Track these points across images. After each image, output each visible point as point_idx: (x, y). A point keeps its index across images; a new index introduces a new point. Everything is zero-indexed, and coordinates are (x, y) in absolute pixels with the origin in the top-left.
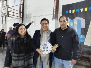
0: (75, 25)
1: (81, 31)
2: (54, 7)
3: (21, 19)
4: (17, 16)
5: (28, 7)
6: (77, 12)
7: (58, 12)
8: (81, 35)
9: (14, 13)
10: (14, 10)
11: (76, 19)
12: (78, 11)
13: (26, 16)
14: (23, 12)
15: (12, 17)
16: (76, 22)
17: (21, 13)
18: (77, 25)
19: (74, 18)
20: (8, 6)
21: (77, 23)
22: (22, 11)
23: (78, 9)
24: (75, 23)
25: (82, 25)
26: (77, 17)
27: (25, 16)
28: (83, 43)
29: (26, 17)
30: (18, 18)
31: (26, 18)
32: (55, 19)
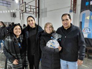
3: (37, 14)
7: (76, 5)
9: (31, 8)
15: (29, 13)
22: (37, 6)
30: (34, 13)
31: (42, 13)
32: (73, 12)
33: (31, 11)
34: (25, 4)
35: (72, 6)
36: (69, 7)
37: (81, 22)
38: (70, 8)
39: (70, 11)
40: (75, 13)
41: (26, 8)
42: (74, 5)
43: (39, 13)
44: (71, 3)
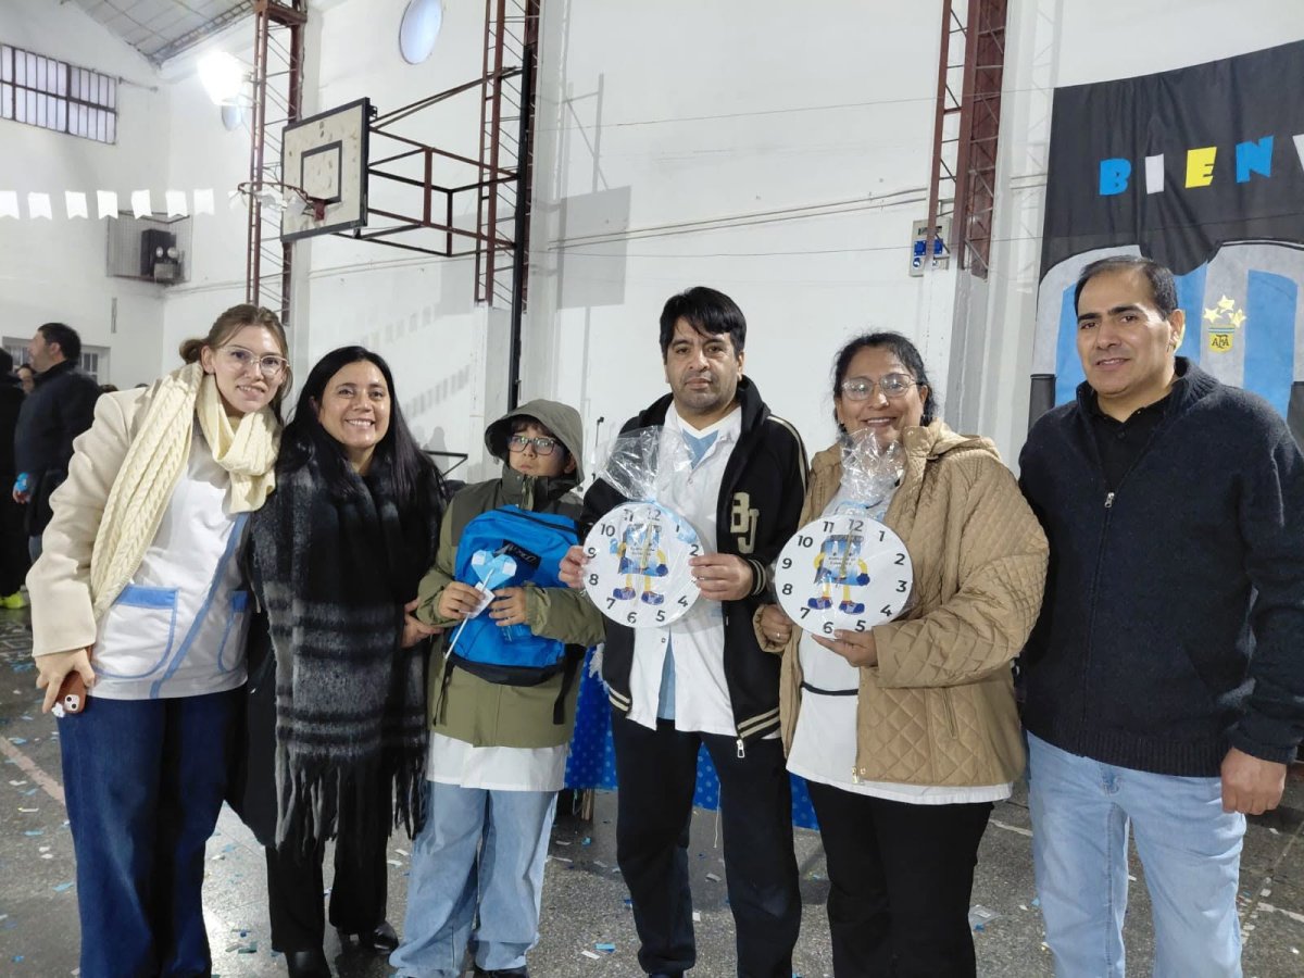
0: (1222, 341)
2: (941, 112)
4: (449, 229)
6: (1243, 176)
7: (989, 176)
10: (429, 152)
13: (553, 219)
14: (523, 175)
15: (399, 238)
16: (1227, 304)
17: (508, 194)
19: (1209, 252)
20: (368, 109)
21: (1238, 319)
23: (1267, 143)
24: (1210, 315)
26: (1243, 235)
27: (543, 227)
29: (553, 233)
31: (561, 246)
32: (954, 263)
33: (427, 222)
34: (367, 129)
35: (947, 189)
36: (904, 197)
37: (1051, 379)
38: (922, 212)
39: (920, 249)
40: (981, 270)
42: (962, 179)
43: (520, 245)
44: (937, 160)
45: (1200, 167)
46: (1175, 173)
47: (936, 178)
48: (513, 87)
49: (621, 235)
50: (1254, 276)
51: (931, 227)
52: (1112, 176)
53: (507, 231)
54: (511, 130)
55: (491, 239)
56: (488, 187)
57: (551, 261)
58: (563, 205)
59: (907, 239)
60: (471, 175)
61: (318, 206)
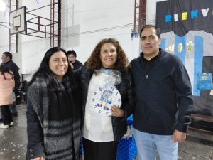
0: (189, 49)
1: (204, 62)
2: (136, 8)
3: (56, 39)
4: (45, 33)
5: (70, 11)
6: (192, 17)
7: (145, 20)
8: (203, 72)
9: (39, 24)
10: (39, 17)
11: (192, 35)
12: (197, 16)
13: (66, 31)
14: (59, 22)
15: (34, 34)
16: (190, 42)
17: (56, 26)
18: (193, 49)
19: (187, 32)
20: (25, 8)
21: (192, 45)
22: (56, 20)
23: (197, 11)
24: (187, 44)
25: (205, 50)
26: (193, 29)
27: (63, 32)
28: (209, 91)
29: (66, 34)
30: (48, 36)
31: (67, 36)
33: (39, 31)
34: (25, 13)
35: (137, 23)
36: (130, 25)
38: (132, 28)
39: (133, 35)
41: (26, 22)
42: (140, 21)
43: (59, 35)
44: (135, 17)
45: (184, 16)
46: (180, 17)
47: (135, 20)
48: (56, 6)
49: (78, 34)
50: (195, 36)
51: (134, 30)
52: (168, 18)
53: (56, 33)
54: (56, 14)
55: (53, 35)
56: (52, 25)
57: (65, 39)
58: (67, 28)
59: (130, 33)
60: (49, 22)
61: (17, 28)
